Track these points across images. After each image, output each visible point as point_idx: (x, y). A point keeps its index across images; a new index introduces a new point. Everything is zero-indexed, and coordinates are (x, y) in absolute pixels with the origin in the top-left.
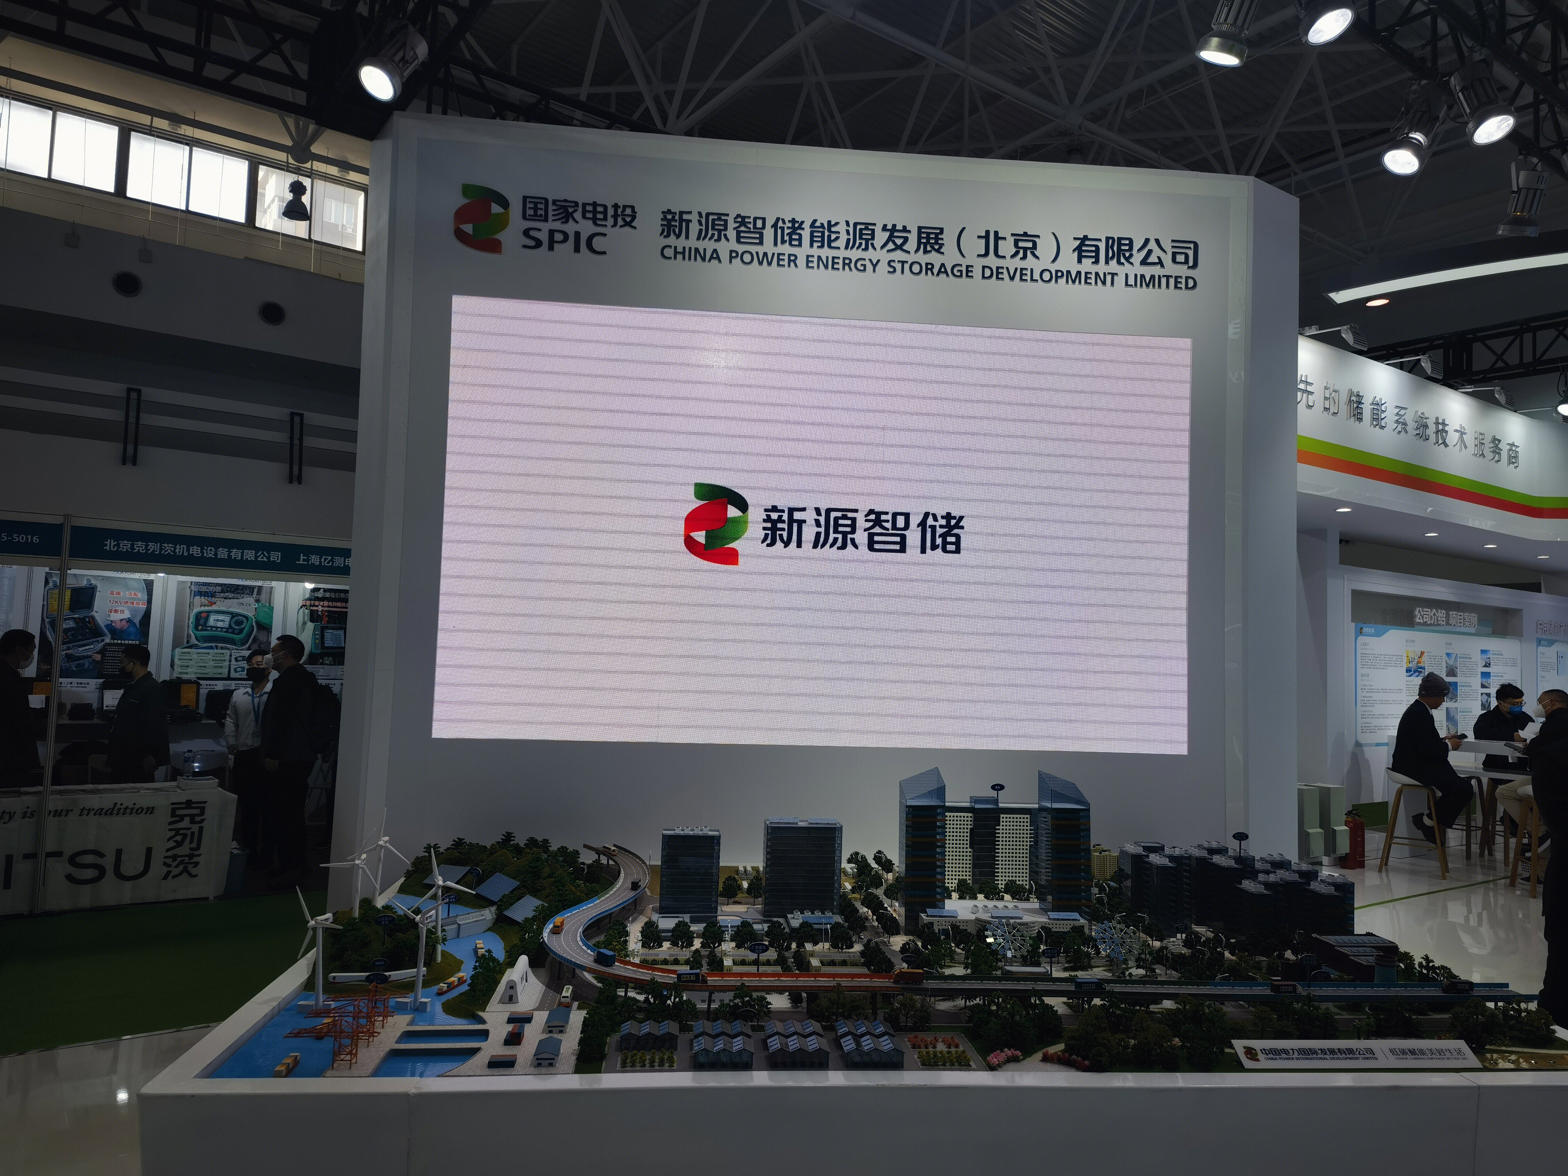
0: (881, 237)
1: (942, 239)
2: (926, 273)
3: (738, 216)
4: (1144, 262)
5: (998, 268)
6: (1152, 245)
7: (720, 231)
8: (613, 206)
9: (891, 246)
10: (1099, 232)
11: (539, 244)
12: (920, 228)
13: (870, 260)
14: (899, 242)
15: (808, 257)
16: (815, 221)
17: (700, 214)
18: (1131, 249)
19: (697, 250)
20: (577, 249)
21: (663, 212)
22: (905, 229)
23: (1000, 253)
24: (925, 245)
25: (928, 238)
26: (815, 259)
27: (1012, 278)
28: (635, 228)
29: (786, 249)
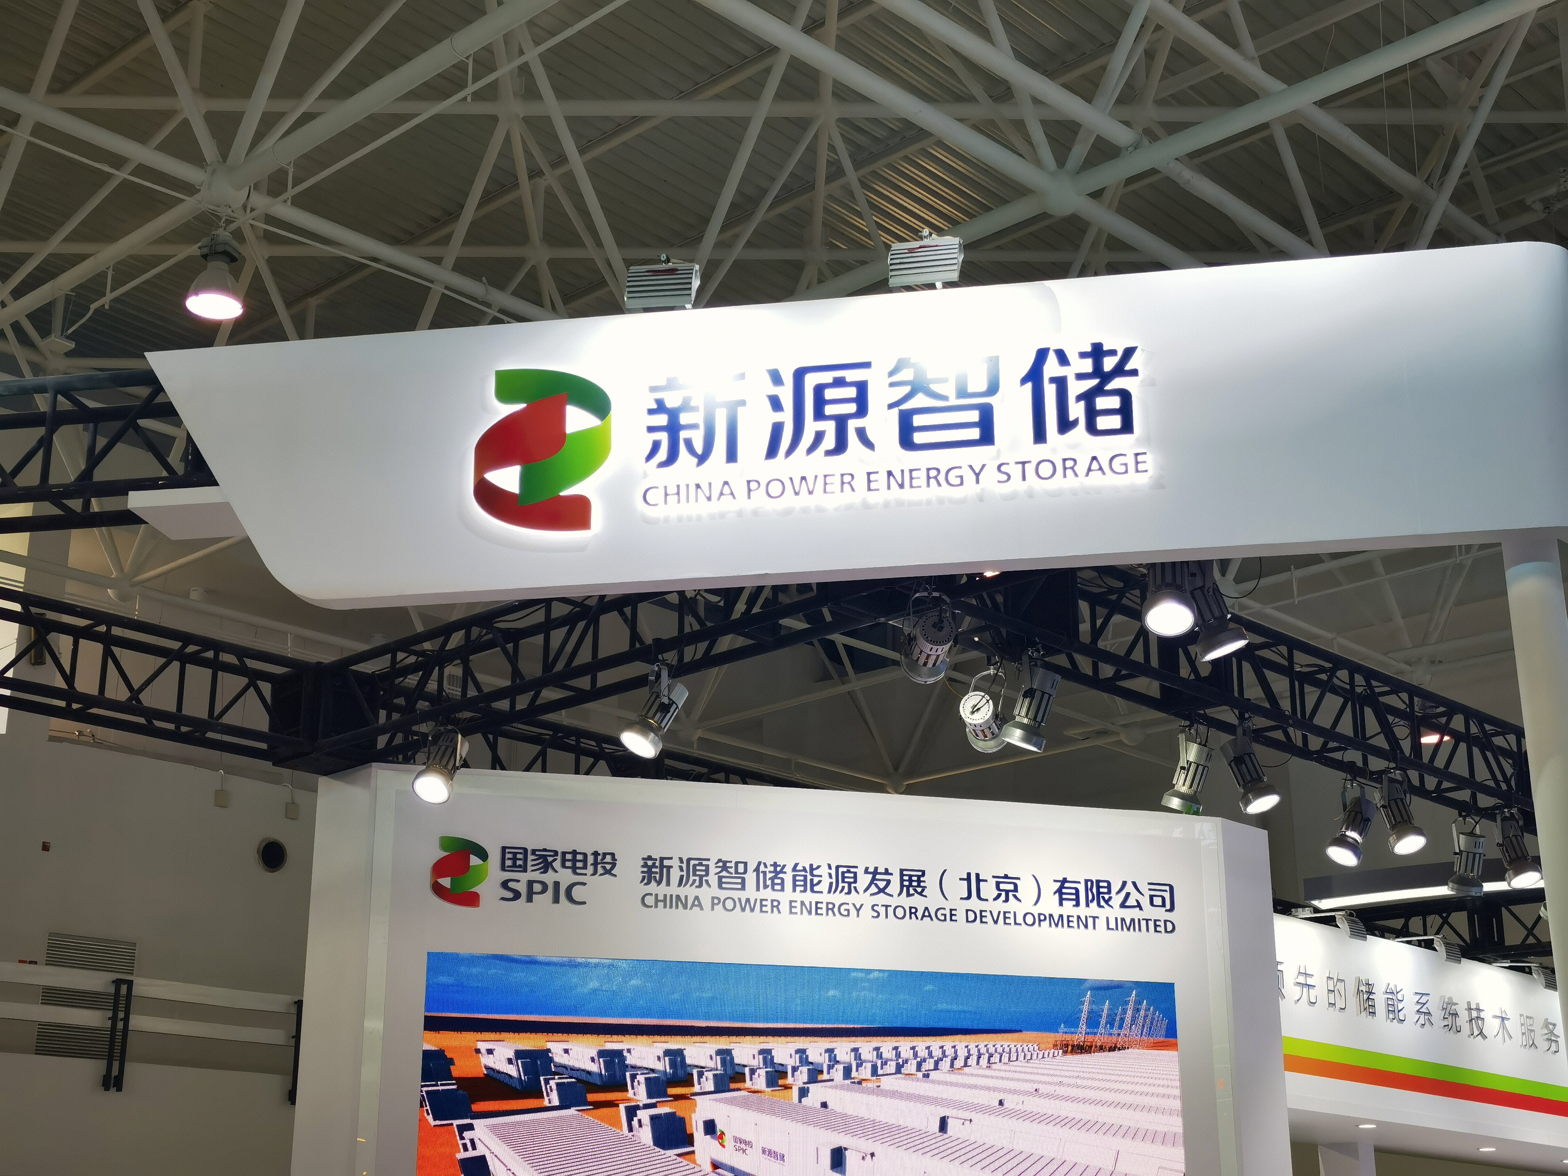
0: (864, 880)
1: (924, 881)
2: (911, 918)
3: (720, 861)
4: (1123, 905)
5: (981, 911)
6: (1130, 888)
7: (701, 877)
8: (592, 854)
9: (873, 889)
10: (1078, 874)
11: (517, 895)
12: (902, 871)
13: (854, 905)
14: (882, 885)
15: (791, 902)
16: (796, 865)
17: (681, 860)
18: (1109, 892)
19: (678, 897)
20: (556, 900)
21: (644, 859)
22: (887, 872)
23: (982, 896)
24: (908, 888)
25: (910, 881)
26: (798, 904)
27: (996, 922)
28: (615, 876)
29: (768, 894)
